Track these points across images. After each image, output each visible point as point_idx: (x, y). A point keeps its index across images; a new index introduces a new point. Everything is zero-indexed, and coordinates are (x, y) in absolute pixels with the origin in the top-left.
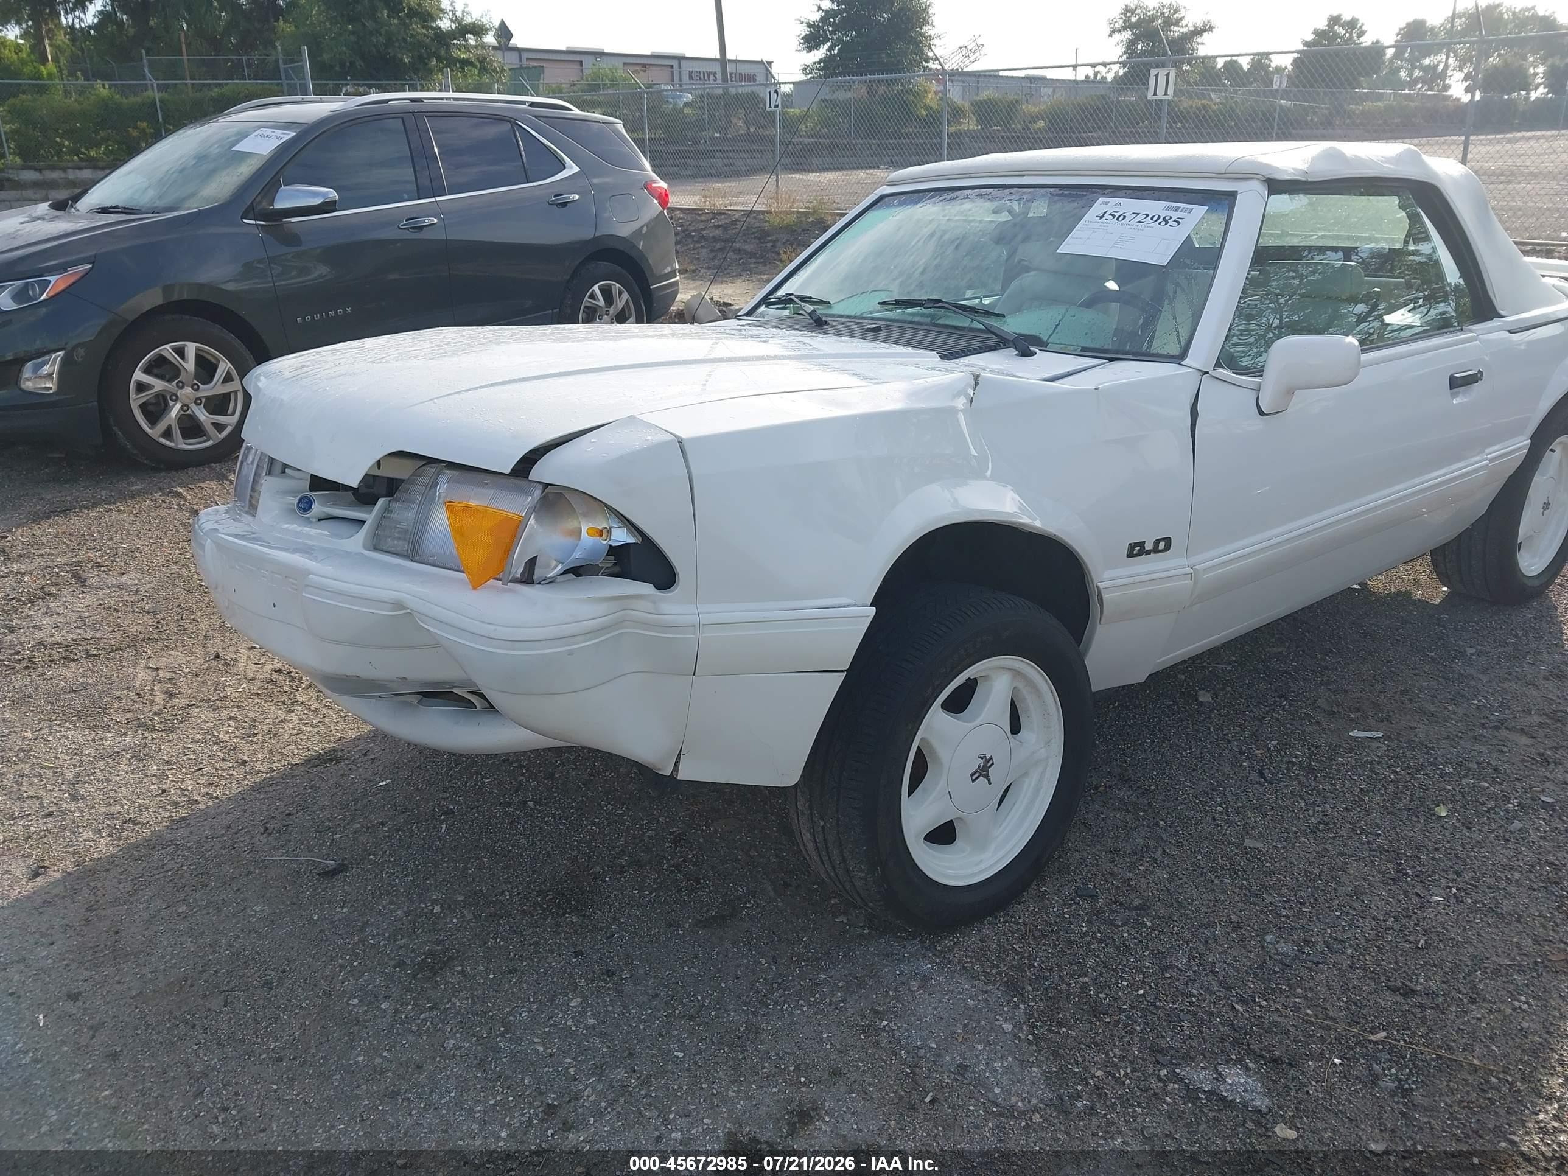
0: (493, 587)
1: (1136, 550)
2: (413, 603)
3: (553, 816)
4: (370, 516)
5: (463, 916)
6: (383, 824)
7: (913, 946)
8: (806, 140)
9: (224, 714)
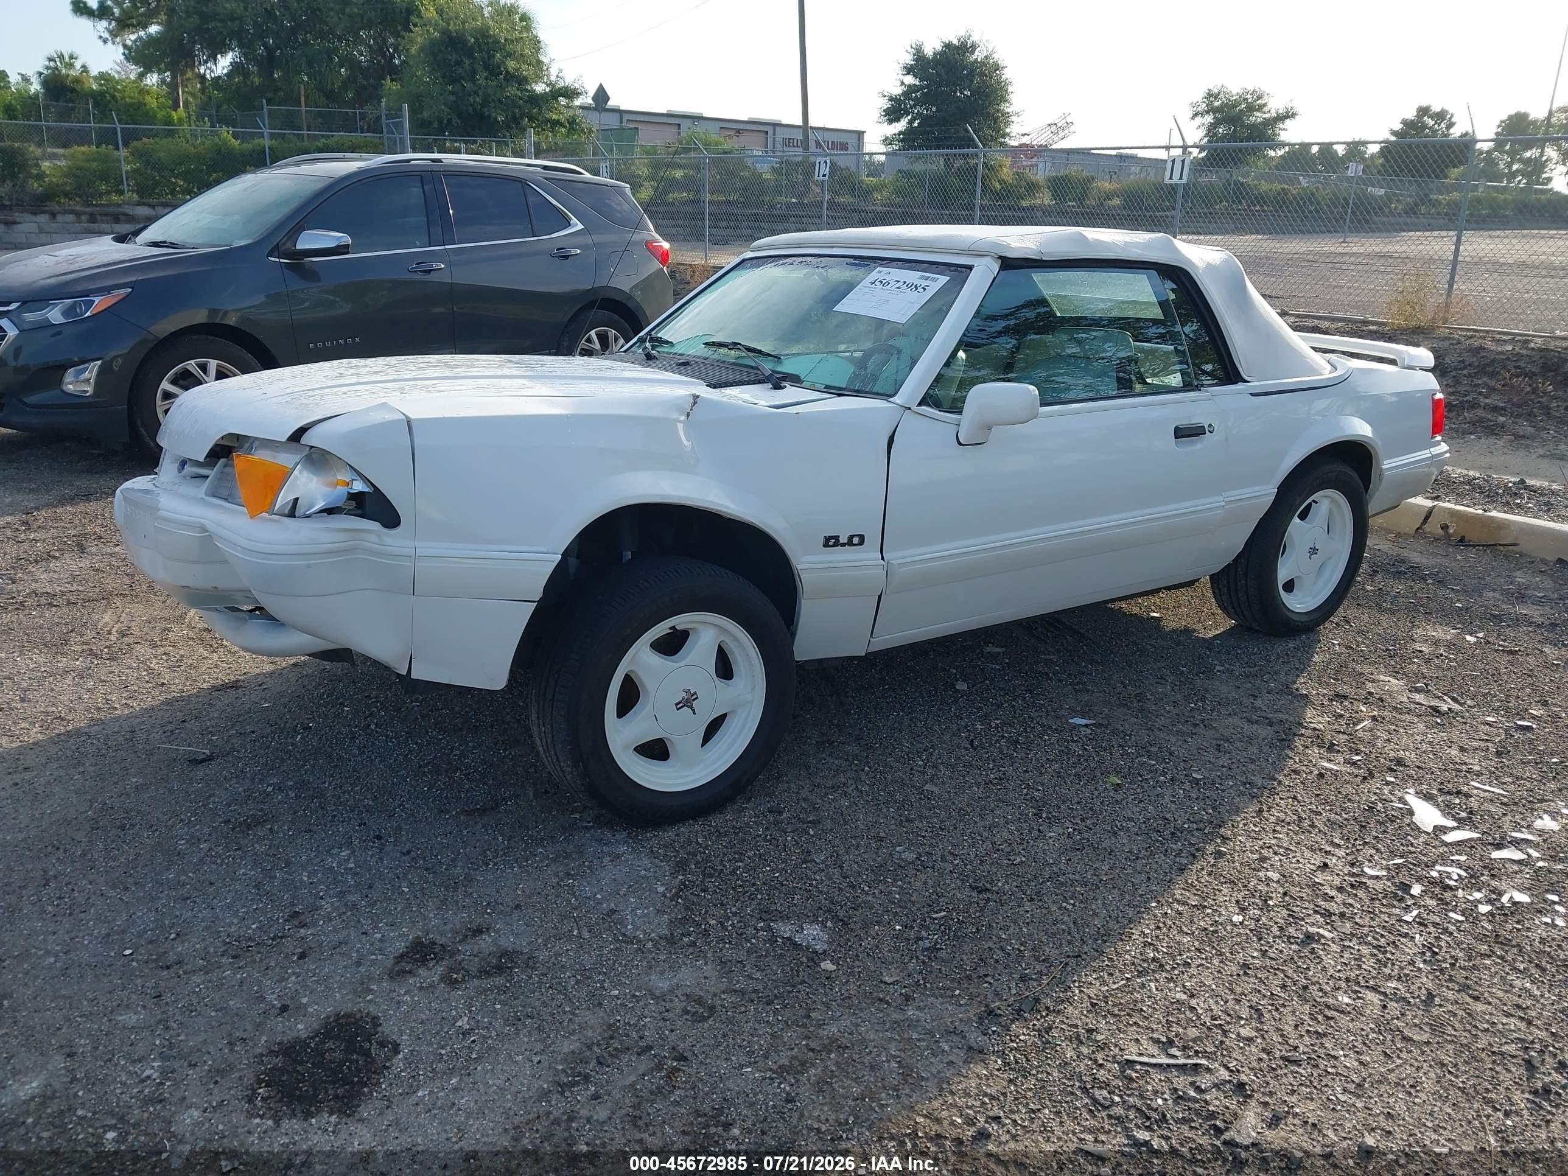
0: (262, 518)
1: (832, 542)
2: (209, 526)
3: (387, 736)
4: (212, 473)
5: (287, 795)
6: (253, 732)
7: (621, 836)
8: (879, 209)
9: (161, 651)
